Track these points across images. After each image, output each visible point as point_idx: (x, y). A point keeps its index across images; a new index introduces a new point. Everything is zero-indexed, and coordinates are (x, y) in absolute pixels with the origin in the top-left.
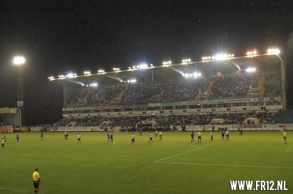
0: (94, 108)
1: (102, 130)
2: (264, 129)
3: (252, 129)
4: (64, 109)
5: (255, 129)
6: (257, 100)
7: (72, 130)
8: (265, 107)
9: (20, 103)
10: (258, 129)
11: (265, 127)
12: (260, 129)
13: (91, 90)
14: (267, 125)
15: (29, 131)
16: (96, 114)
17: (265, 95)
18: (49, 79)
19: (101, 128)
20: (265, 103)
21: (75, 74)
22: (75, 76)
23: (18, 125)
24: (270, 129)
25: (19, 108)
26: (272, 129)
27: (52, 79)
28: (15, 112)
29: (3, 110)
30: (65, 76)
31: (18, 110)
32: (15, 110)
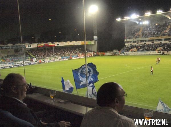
0: (149, 38)
1: (160, 54)
4: (125, 40)
7: (135, 54)
9: (95, 37)
13: (142, 27)
15: (103, 55)
16: (150, 43)
18: (117, 20)
19: (159, 52)
21: (138, 15)
22: (137, 16)
23: (96, 51)
25: (95, 40)
27: (119, 19)
28: (94, 43)
29: (88, 42)
30: (130, 17)
31: (95, 42)
32: (94, 42)
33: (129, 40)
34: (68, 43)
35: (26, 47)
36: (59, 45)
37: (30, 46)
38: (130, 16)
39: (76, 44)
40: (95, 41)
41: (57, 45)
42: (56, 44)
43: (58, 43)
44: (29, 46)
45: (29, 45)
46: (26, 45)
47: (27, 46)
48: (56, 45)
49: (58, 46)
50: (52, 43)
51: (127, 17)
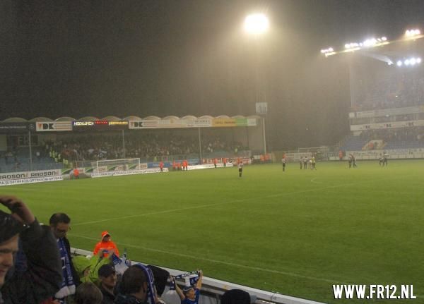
4: (351, 115)
9: (261, 106)
18: (323, 54)
21: (384, 38)
23: (260, 148)
25: (260, 115)
27: (328, 52)
28: (255, 124)
29: (234, 120)
30: (361, 44)
31: (259, 121)
32: (254, 120)
33: (362, 114)
34: (172, 122)
35: (38, 129)
36: (141, 126)
37: (51, 125)
38: (362, 42)
39: (195, 126)
40: (259, 117)
41: (136, 124)
42: (131, 123)
43: (138, 120)
44: (45, 126)
45: (48, 123)
46: (37, 123)
47: (40, 125)
48: (132, 127)
49: (138, 127)
50: (119, 119)
51: (353, 45)
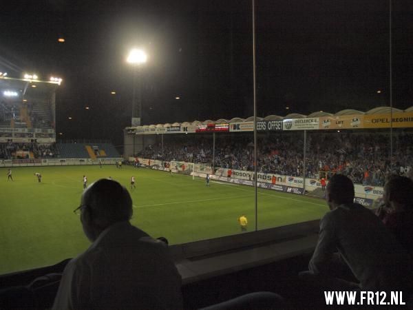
2: (44, 164)
3: (29, 165)
5: (32, 165)
6: (26, 131)
8: (36, 140)
10: (36, 164)
11: (45, 162)
12: (40, 164)
14: (47, 160)
17: (34, 126)
20: (34, 135)
24: (50, 164)
26: (53, 164)
